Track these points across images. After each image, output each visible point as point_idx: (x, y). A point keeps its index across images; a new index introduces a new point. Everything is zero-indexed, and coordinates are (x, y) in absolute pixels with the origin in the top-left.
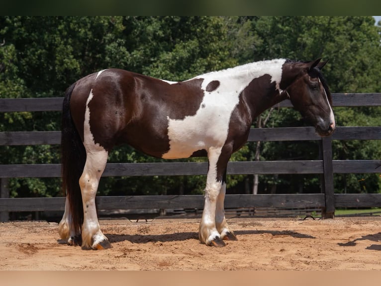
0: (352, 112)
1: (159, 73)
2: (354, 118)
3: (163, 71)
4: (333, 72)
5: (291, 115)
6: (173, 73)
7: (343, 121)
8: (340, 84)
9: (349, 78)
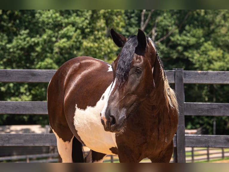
0: (222, 51)
1: (50, 15)
2: (223, 57)
3: (54, 13)
4: (206, 16)
5: (169, 54)
6: (63, 16)
7: (213, 59)
8: (212, 27)
9: (220, 22)
